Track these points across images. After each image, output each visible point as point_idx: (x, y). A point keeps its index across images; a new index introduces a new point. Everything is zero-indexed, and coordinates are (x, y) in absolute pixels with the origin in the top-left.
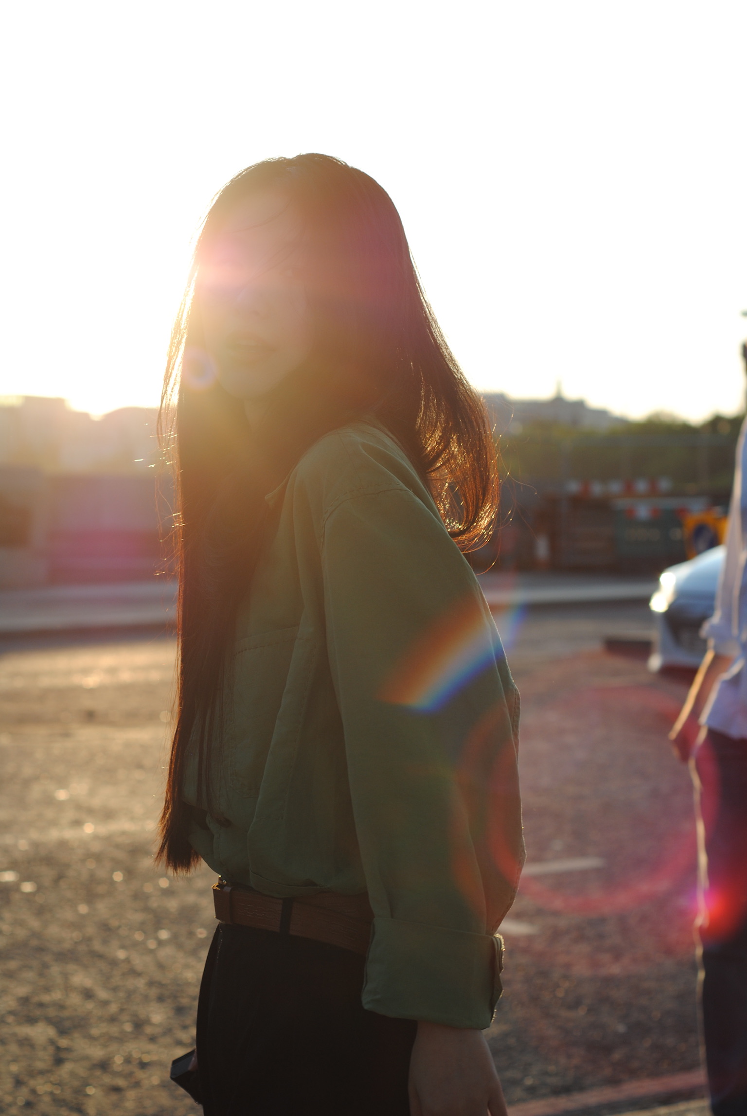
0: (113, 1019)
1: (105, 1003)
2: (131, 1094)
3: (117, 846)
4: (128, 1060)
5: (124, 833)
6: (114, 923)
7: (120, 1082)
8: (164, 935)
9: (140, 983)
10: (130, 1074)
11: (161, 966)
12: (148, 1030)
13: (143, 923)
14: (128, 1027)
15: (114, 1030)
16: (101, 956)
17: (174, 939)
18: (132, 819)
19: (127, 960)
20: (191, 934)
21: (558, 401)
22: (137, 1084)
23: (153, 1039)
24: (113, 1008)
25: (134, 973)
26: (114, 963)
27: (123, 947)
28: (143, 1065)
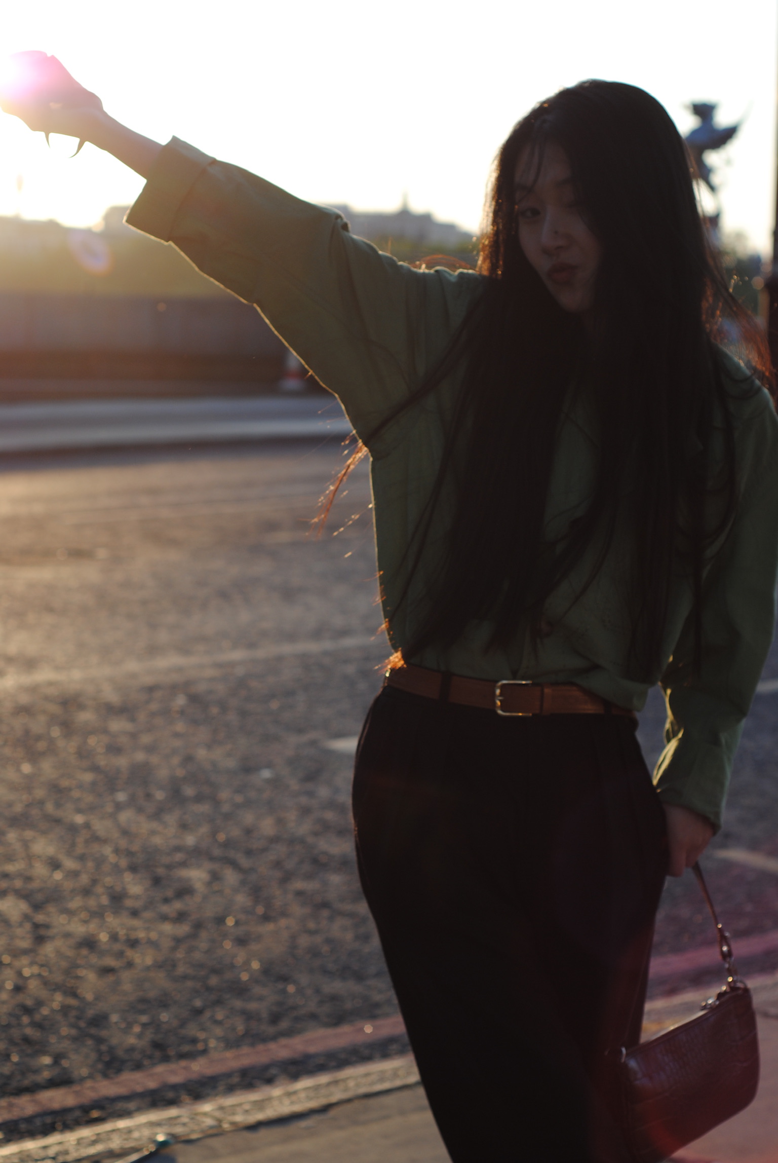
0: (86, 892)
1: (75, 874)
2: (126, 975)
3: (47, 698)
4: (114, 937)
5: (50, 684)
6: (65, 783)
7: (110, 962)
8: (121, 797)
9: (108, 850)
10: (120, 954)
11: (125, 833)
12: (129, 903)
13: (94, 784)
14: (105, 900)
15: (92, 902)
16: (58, 821)
17: (132, 801)
18: (57, 668)
19: (87, 826)
20: (148, 796)
21: (404, 214)
22: (130, 965)
23: (135, 913)
24: (84, 879)
25: (96, 838)
26: (73, 829)
27: (79, 811)
28: (133, 943)
